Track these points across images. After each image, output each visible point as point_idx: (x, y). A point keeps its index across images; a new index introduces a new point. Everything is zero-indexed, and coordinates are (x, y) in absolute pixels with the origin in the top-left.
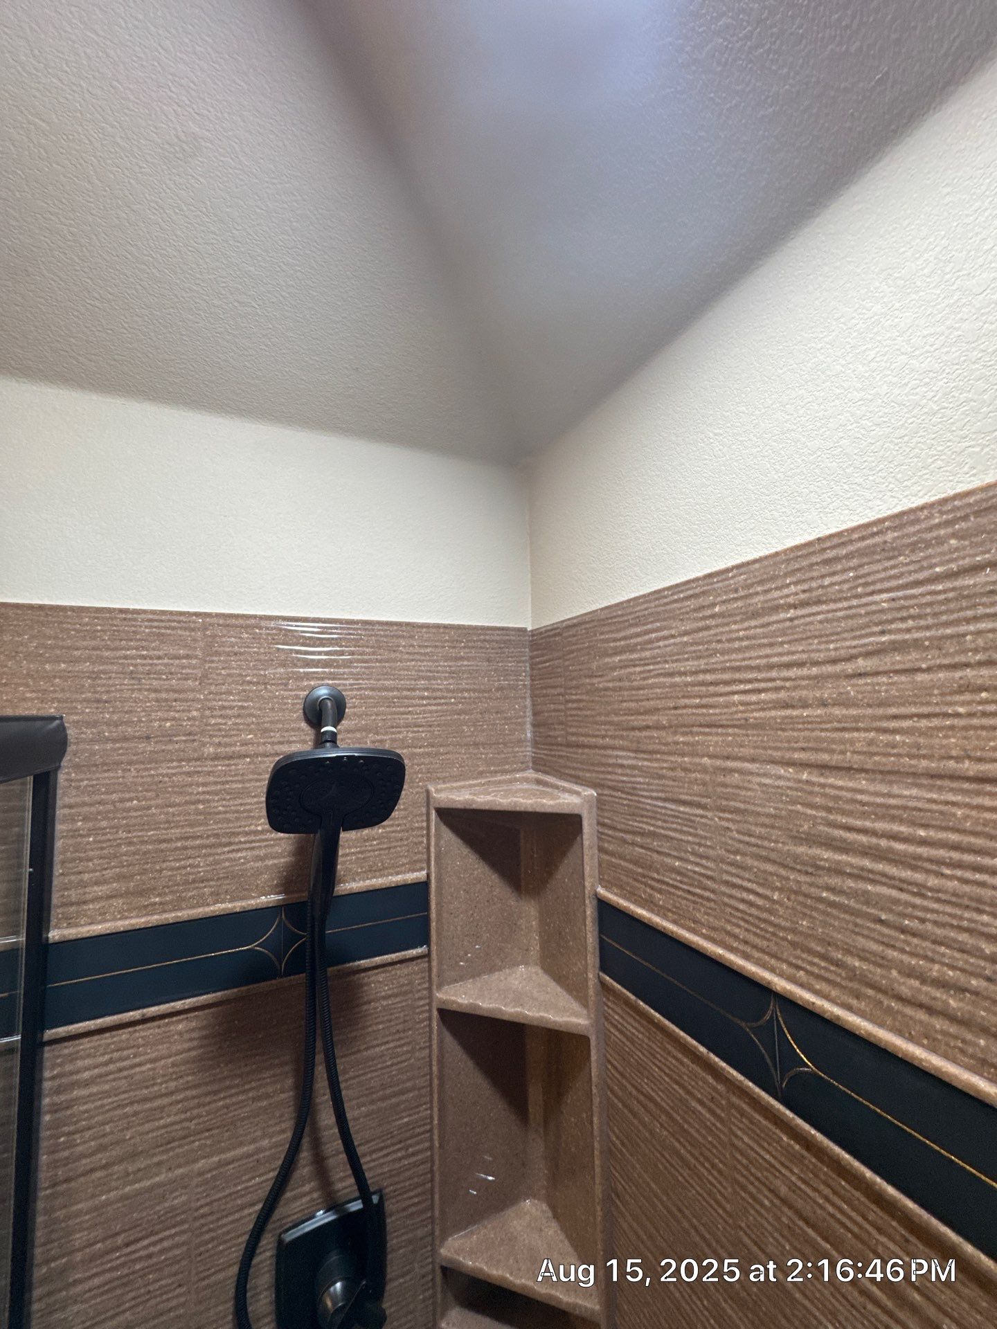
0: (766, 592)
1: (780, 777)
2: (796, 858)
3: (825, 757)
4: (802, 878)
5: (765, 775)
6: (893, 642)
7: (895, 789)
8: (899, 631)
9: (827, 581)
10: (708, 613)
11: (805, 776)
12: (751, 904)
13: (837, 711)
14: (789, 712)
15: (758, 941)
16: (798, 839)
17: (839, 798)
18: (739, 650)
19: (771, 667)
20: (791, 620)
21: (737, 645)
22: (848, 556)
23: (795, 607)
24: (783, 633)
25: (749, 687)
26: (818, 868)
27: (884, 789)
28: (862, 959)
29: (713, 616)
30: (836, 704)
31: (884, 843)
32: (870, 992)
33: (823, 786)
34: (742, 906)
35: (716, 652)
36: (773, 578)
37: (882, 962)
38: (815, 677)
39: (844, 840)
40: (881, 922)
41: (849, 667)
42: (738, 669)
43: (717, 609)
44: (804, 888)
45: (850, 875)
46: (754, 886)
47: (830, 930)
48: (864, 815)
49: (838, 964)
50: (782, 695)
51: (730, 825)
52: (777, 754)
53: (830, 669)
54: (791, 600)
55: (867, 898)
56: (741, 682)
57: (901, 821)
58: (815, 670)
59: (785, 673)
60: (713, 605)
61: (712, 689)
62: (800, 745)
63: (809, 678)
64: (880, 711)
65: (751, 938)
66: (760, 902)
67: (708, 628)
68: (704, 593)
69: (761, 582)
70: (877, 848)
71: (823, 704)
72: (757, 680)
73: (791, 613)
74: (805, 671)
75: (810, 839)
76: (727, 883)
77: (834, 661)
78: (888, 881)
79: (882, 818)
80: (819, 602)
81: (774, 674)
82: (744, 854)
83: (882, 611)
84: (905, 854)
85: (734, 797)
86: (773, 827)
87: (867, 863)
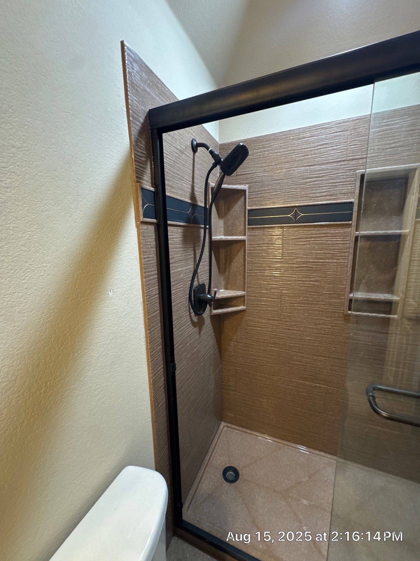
0: (303, 134)
1: (301, 169)
2: (303, 182)
3: (311, 164)
4: (304, 185)
5: (298, 169)
6: (324, 143)
7: (321, 166)
8: (326, 141)
9: (315, 133)
10: (289, 138)
11: (306, 168)
12: (292, 194)
13: (314, 156)
14: (305, 157)
15: (294, 200)
16: (304, 179)
17: (312, 170)
18: (296, 146)
19: (302, 149)
20: (307, 140)
21: (295, 145)
22: (319, 129)
23: (308, 137)
24: (306, 142)
25: (297, 153)
26: (307, 183)
27: (319, 167)
28: (312, 194)
29: (290, 139)
30: (314, 154)
31: (318, 175)
32: (313, 198)
33: (309, 169)
34: (290, 195)
35: (290, 147)
36: (305, 132)
37: (316, 193)
38: (311, 150)
39: (312, 177)
40: (316, 187)
41: (317, 148)
42: (295, 150)
43: (291, 138)
44: (304, 187)
45: (312, 182)
46: (294, 191)
47: (308, 192)
48: (316, 172)
49: (308, 197)
50: (304, 154)
51: (290, 181)
52: (301, 165)
53: (313, 148)
54: (308, 136)
55: (315, 184)
56: (295, 152)
57: (321, 171)
58: (311, 149)
59: (305, 150)
60: (290, 137)
61: (288, 155)
62: (307, 162)
63: (309, 150)
64: (321, 155)
65: (292, 200)
66: (294, 193)
67: (288, 142)
68: (288, 134)
69: (302, 133)
70: (317, 176)
71: (311, 155)
72: (299, 152)
73: (308, 139)
74: (309, 149)
75: (306, 179)
76: (287, 192)
77: (314, 147)
78: (318, 181)
79: (318, 172)
80: (313, 136)
81: (303, 150)
82: (292, 186)
83: (324, 138)
84: (321, 176)
85: (291, 175)
86: (299, 179)
87: (315, 179)
